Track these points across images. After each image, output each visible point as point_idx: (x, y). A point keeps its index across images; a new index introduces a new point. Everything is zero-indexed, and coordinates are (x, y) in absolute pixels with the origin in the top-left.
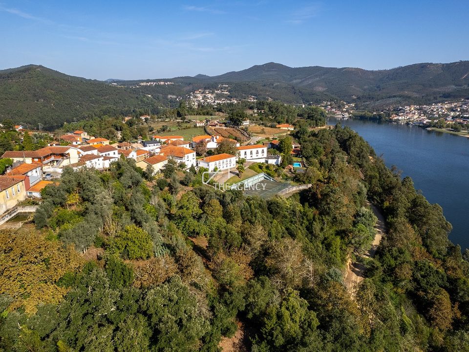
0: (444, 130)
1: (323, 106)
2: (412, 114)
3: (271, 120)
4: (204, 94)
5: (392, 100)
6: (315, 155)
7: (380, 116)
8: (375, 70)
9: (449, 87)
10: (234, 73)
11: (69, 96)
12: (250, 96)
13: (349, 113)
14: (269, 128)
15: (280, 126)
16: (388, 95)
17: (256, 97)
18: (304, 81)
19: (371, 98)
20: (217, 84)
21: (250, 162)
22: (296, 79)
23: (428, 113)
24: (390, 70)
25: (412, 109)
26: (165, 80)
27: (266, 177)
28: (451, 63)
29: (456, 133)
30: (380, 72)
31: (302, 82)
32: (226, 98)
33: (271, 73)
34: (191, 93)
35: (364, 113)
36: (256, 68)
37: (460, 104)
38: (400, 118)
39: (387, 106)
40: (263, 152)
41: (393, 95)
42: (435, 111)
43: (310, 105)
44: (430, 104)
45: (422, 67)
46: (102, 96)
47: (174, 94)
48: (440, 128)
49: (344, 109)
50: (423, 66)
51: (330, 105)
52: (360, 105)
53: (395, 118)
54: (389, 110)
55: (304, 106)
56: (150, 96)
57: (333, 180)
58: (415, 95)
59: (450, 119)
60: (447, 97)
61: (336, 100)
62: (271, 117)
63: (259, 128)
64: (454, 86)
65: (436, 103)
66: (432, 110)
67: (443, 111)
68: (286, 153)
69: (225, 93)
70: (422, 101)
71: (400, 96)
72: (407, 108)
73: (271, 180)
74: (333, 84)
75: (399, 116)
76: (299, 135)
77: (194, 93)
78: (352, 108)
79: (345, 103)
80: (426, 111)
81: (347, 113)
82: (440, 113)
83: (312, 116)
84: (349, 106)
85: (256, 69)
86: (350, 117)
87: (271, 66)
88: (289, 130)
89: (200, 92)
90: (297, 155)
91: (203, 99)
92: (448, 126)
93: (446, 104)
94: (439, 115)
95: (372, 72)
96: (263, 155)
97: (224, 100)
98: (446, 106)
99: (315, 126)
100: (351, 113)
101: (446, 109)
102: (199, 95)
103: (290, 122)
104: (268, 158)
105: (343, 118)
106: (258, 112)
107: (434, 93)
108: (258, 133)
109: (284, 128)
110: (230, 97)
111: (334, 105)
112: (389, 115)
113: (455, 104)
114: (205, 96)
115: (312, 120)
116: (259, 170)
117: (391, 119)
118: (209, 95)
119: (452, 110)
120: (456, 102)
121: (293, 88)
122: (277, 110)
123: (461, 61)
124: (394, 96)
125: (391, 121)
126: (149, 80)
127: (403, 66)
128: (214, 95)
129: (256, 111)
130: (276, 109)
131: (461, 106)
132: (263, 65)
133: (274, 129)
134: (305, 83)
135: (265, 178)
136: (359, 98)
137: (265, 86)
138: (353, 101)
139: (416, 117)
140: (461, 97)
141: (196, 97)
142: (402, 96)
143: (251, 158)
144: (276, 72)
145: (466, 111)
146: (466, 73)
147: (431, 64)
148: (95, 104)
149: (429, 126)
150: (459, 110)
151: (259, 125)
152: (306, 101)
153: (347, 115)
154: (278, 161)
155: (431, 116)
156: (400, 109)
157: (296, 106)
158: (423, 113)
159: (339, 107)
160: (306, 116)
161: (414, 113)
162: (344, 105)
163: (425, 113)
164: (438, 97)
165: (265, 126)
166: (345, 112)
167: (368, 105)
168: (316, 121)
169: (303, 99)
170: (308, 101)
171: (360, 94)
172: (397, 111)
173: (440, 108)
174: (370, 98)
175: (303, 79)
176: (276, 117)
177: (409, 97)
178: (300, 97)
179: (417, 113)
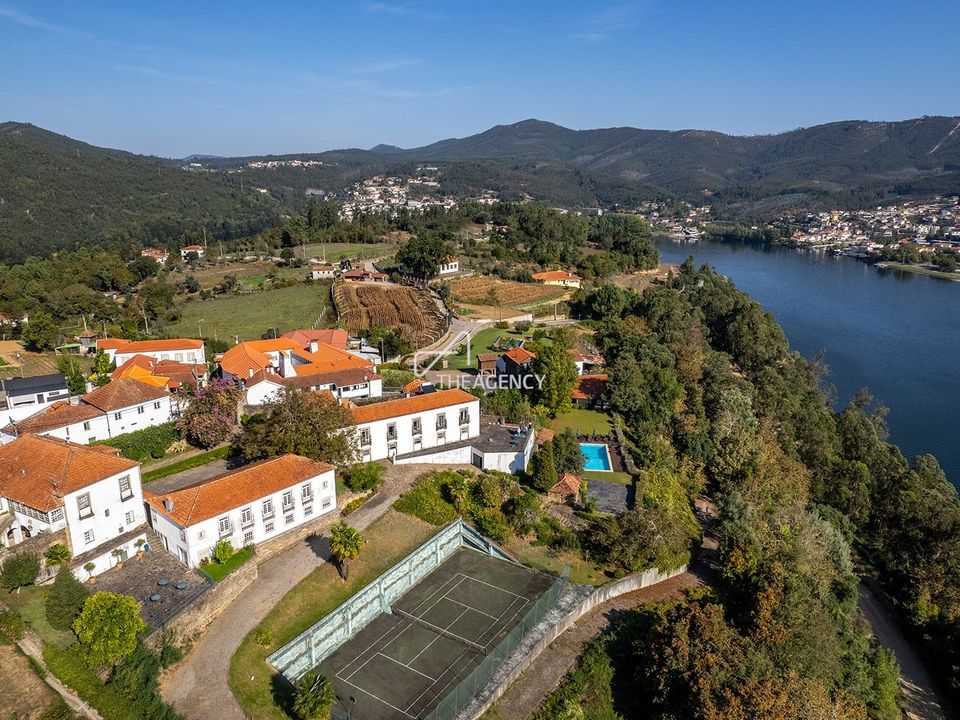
0: (916, 267)
1: (642, 213)
2: (835, 232)
3: (521, 257)
4: (383, 187)
5: (788, 199)
6: (655, 404)
7: (768, 234)
8: (748, 135)
9: (904, 171)
10: (453, 141)
11: (70, 193)
12: (484, 190)
13: (701, 229)
14: (510, 283)
15: (543, 276)
16: (780, 188)
17: (497, 193)
18: (600, 158)
19: (743, 194)
20: (414, 164)
21: (407, 468)
22: (582, 154)
23: (870, 228)
24: (779, 136)
25: (836, 218)
26: (305, 157)
27: (469, 536)
28: (907, 122)
29: (947, 275)
30: (758, 139)
31: (595, 160)
32: (432, 195)
33: (530, 142)
34: (357, 185)
35: (733, 228)
36: (499, 131)
37: (935, 208)
38: (813, 239)
39: (779, 212)
40: (464, 418)
41: (791, 187)
42: (885, 224)
43: (614, 209)
44: (871, 207)
45: (847, 130)
46: (154, 192)
47: (318, 187)
48: (907, 262)
49: (689, 220)
50: (849, 128)
51: (658, 210)
52: (721, 210)
53: (803, 239)
54: (785, 221)
55: (600, 213)
56: (265, 191)
57: (744, 551)
58: (836, 188)
59: (921, 240)
60: (904, 192)
61: (669, 200)
62: (520, 247)
63: (482, 284)
64: (915, 170)
65: (885, 206)
66: (878, 221)
67: (903, 223)
68: (554, 404)
69: (431, 184)
70: (856, 201)
71: (806, 191)
72: (825, 217)
73: (492, 552)
74: (660, 165)
75: (811, 234)
76: (595, 306)
77: (362, 184)
78: (705, 217)
79: (689, 206)
80: (865, 224)
81: (695, 229)
82: (895, 227)
83: (626, 244)
84: (698, 212)
85: (499, 133)
86: (702, 237)
87: (530, 128)
88: (567, 288)
89: (374, 182)
90: (594, 402)
91: (380, 198)
92: (923, 258)
93: (906, 208)
94: (895, 232)
95: (742, 139)
96: (464, 431)
97: (427, 201)
98: (906, 212)
99: (632, 268)
100: (703, 229)
101: (908, 218)
102: (373, 188)
103: (569, 259)
104: (482, 444)
105: (687, 239)
106: (494, 229)
107: (877, 184)
108: (478, 302)
109: (553, 283)
110: (440, 193)
111: (666, 210)
112: (787, 233)
113: (926, 207)
114: (385, 191)
115: (626, 252)
116: (441, 506)
117: (792, 242)
118: (396, 190)
119: (919, 220)
120: (928, 204)
121: (578, 173)
122: (539, 226)
123: (927, 117)
124: (793, 191)
125: (792, 246)
126: (271, 156)
127: (806, 127)
128: (406, 189)
129: (489, 227)
130: (536, 223)
131: (940, 213)
132: (514, 125)
133: (527, 286)
134: (603, 164)
135: (466, 540)
136: (717, 195)
137: (517, 168)
138: (707, 201)
139: (846, 236)
140: (934, 191)
141: (365, 193)
142: (810, 190)
143: (418, 447)
144: (541, 140)
145: (951, 223)
146: (937, 143)
147: (865, 123)
148: (134, 211)
149: (881, 259)
150: (935, 220)
151: (486, 274)
152: (605, 202)
153: (695, 233)
154: (520, 459)
155: (876, 234)
156: (811, 220)
157: (585, 213)
158: (860, 228)
159: (677, 214)
160: (609, 240)
161: (842, 229)
162: (687, 210)
163: (864, 227)
164: (886, 192)
165: (503, 278)
166: (691, 226)
167: (737, 209)
168: (636, 255)
169: (599, 198)
170: (610, 202)
171: (720, 187)
172: (805, 224)
173: (896, 217)
174: (741, 195)
175: (597, 156)
176: (535, 247)
177: (826, 193)
178: (592, 193)
179: (846, 229)
